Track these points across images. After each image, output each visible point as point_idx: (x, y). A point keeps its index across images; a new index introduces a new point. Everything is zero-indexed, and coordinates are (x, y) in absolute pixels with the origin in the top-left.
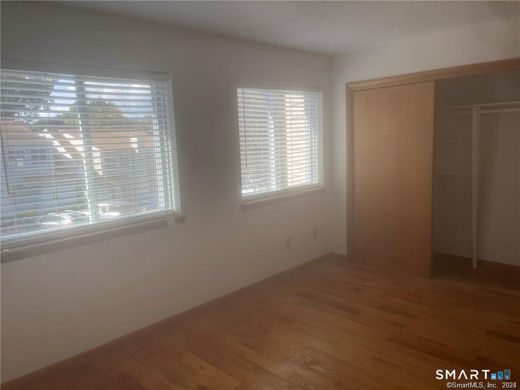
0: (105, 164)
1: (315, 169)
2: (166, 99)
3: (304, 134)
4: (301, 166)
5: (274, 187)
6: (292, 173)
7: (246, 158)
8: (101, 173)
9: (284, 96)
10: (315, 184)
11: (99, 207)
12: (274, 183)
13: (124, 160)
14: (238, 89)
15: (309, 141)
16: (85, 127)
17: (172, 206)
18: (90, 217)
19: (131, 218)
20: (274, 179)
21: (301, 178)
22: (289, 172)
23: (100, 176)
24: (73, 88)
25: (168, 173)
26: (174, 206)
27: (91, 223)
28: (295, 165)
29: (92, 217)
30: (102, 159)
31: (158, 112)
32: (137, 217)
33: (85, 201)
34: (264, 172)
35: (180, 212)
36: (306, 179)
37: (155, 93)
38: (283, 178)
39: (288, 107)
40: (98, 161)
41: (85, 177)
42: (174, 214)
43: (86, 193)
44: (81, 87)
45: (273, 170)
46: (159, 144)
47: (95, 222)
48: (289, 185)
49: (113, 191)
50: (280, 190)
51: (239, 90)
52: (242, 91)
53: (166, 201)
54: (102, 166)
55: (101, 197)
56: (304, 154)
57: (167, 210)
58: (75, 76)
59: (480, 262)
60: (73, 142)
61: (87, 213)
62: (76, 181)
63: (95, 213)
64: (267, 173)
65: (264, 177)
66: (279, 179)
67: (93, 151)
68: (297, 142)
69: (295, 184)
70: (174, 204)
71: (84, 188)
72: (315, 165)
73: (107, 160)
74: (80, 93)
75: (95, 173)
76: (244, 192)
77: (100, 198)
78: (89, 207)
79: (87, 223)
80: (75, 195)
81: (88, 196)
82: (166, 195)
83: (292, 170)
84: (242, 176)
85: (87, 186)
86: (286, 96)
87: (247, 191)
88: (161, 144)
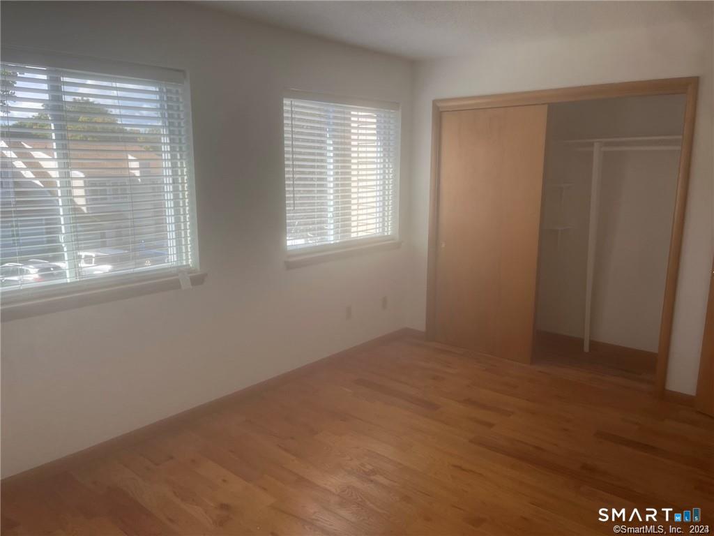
0: (90, 188)
1: (388, 216)
2: (182, 117)
3: (375, 166)
4: (370, 211)
5: (332, 238)
6: (358, 220)
7: (294, 197)
8: (84, 209)
9: (349, 113)
10: (388, 236)
11: (80, 257)
12: (332, 232)
13: (119, 193)
14: (284, 99)
15: (382, 177)
16: (61, 142)
17: (187, 259)
18: (67, 272)
19: (128, 274)
20: (332, 226)
21: (369, 227)
22: (353, 218)
23: (84, 213)
24: (45, 86)
25: (181, 205)
26: (190, 260)
27: (69, 281)
28: (360, 209)
29: (70, 272)
30: (86, 190)
31: (169, 126)
32: (136, 273)
33: (59, 249)
34: (318, 217)
35: (198, 268)
36: (376, 228)
37: (165, 99)
38: (343, 226)
39: (354, 128)
40: (81, 192)
41: (59, 215)
42: (190, 271)
43: (62, 238)
44: (56, 84)
45: (331, 214)
46: (169, 172)
47: (74, 280)
48: (354, 235)
49: (103, 236)
50: (339, 243)
51: (286, 102)
52: (290, 103)
53: (179, 252)
54: (86, 200)
55: (84, 243)
56: (374, 194)
57: (179, 265)
58: (49, 68)
59: (594, 344)
60: (45, 164)
61: (63, 265)
62: (46, 219)
63: (75, 267)
64: (323, 219)
65: (318, 223)
66: (338, 227)
67: (73, 178)
68: (364, 178)
69: (360, 234)
70: (190, 257)
71: (58, 231)
72: (388, 210)
73: (94, 192)
74: (55, 94)
75: (76, 209)
76: (289, 243)
77: (83, 246)
78: (66, 258)
79: (63, 281)
80: (45, 239)
81: (65, 242)
82: (179, 244)
83: (358, 215)
84: (288, 221)
85: (63, 227)
86: (352, 113)
87: (294, 242)
88: (173, 171)
